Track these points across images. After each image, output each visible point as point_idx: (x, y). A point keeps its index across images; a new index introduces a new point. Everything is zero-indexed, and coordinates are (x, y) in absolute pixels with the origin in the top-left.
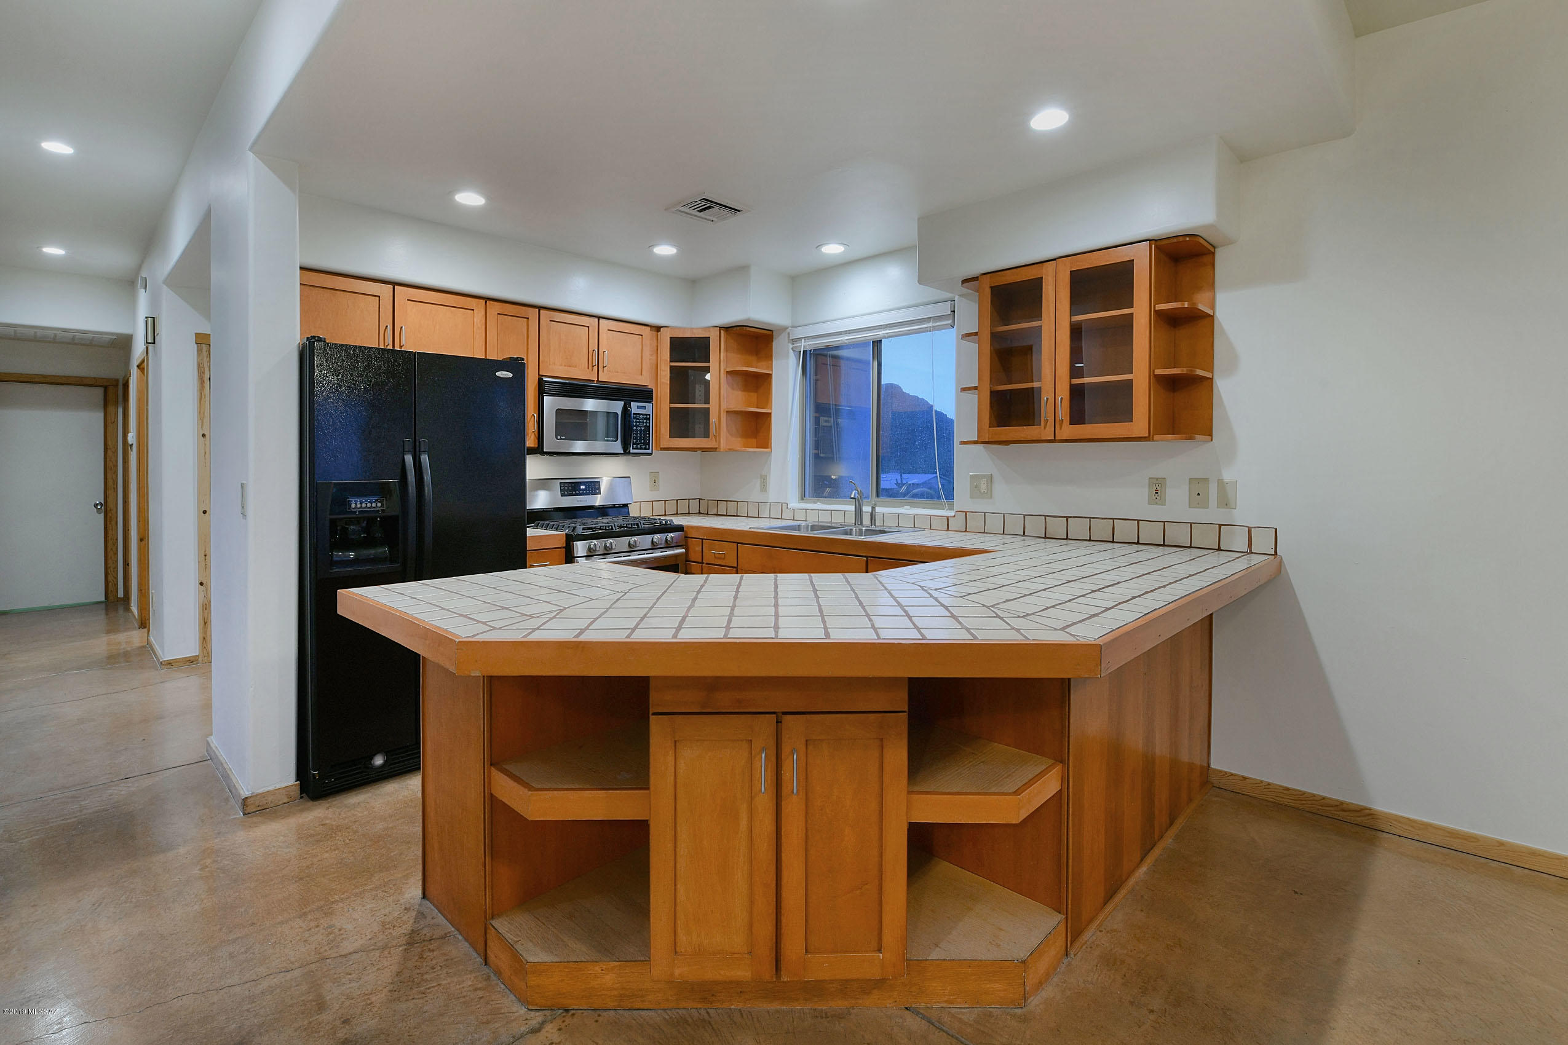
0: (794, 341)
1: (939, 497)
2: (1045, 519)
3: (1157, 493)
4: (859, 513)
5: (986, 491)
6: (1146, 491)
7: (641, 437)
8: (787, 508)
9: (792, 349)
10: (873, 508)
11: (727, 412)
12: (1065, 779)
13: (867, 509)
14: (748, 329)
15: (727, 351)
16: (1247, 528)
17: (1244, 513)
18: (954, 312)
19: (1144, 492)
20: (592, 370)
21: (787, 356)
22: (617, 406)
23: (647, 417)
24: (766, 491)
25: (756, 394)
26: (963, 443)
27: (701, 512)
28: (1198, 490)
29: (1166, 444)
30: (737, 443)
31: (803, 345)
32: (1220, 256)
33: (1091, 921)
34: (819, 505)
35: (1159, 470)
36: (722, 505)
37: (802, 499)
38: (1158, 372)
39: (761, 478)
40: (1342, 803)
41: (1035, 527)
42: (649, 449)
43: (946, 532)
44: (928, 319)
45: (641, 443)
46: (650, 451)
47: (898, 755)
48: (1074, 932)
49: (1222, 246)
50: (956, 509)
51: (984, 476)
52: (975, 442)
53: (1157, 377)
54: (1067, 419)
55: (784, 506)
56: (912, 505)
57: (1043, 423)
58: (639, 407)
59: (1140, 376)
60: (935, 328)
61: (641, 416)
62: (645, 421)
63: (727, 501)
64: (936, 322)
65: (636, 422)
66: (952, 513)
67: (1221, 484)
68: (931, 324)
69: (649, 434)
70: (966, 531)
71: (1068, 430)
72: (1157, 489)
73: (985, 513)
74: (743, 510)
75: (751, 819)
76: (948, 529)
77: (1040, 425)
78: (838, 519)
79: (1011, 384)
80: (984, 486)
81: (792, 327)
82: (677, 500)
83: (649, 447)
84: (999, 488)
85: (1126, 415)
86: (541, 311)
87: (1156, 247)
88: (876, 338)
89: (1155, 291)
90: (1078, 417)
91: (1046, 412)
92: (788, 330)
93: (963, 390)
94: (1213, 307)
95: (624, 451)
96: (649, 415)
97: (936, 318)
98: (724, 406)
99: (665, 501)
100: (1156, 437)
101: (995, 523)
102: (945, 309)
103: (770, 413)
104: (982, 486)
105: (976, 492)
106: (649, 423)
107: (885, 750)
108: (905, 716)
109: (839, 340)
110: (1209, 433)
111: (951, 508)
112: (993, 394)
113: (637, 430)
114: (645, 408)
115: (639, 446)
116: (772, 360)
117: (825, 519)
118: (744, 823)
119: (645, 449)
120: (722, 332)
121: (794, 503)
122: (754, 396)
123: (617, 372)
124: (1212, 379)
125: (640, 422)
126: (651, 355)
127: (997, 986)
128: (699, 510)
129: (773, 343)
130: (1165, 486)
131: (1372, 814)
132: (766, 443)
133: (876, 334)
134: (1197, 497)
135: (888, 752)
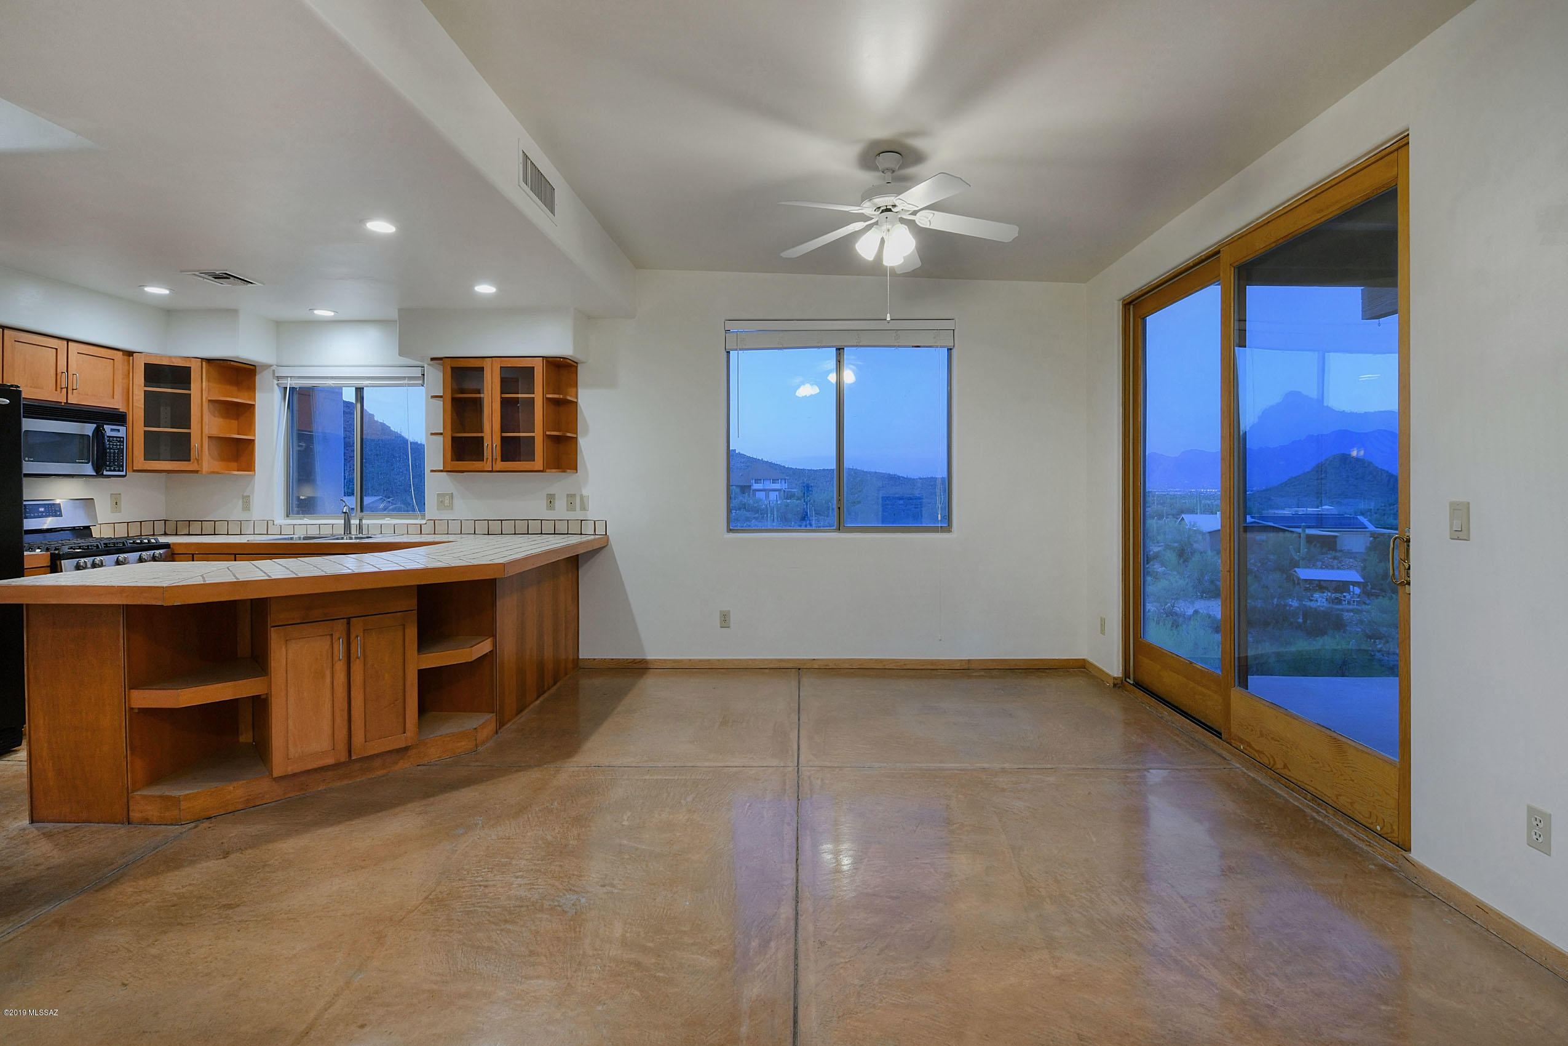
0: (278, 378)
1: (414, 510)
3: (552, 503)
4: (347, 526)
5: (449, 505)
6: (545, 499)
7: (114, 459)
8: (274, 524)
9: (277, 384)
10: (360, 520)
11: (209, 437)
12: (495, 645)
13: (354, 522)
14: (232, 363)
15: (209, 381)
16: (593, 521)
17: (592, 514)
18: (424, 375)
19: (544, 503)
20: (61, 392)
21: (272, 390)
22: (89, 429)
23: (120, 440)
25: (236, 422)
26: (432, 471)
27: (167, 532)
28: (571, 501)
29: (552, 474)
30: (217, 465)
31: (289, 383)
32: (581, 369)
33: (509, 721)
34: (306, 521)
35: (551, 489)
37: (287, 516)
38: (548, 433)
39: (243, 498)
40: (635, 660)
41: (481, 527)
42: (123, 471)
43: (420, 536)
44: (404, 378)
45: (115, 465)
46: (124, 473)
47: (412, 632)
48: (501, 724)
49: (583, 363)
50: (427, 519)
51: (447, 494)
52: (441, 471)
53: (549, 436)
54: (499, 459)
55: (270, 523)
56: (392, 517)
57: (485, 460)
58: (112, 430)
59: (538, 434)
60: (409, 385)
61: (115, 439)
62: (118, 444)
63: (201, 521)
64: (410, 381)
65: (109, 444)
66: (424, 522)
67: (582, 497)
68: (406, 382)
69: (123, 456)
70: (435, 534)
71: (500, 465)
72: (551, 500)
73: (448, 520)
74: (222, 529)
75: (333, 677)
76: (421, 533)
77: (483, 461)
78: (326, 531)
79: (465, 433)
80: (447, 502)
81: (277, 366)
82: (141, 522)
83: (123, 469)
84: (458, 503)
85: (531, 457)
86: (5, 331)
87: (546, 361)
88: (358, 386)
89: (546, 385)
90: (505, 458)
91: (487, 453)
92: (273, 368)
93: (432, 434)
94: (577, 398)
95: (96, 473)
96: (123, 438)
97: (410, 378)
98: (206, 431)
99: (128, 523)
100: (547, 470)
101: (455, 527)
102: (417, 372)
103: (254, 440)
104: (445, 502)
105: (441, 505)
106: (123, 445)
107: (406, 630)
108: (416, 612)
109: (325, 383)
110: (575, 468)
111: (423, 517)
112: (453, 438)
113: (110, 453)
114: (119, 430)
115: (112, 468)
116: (255, 392)
117: (314, 531)
118: (328, 680)
119: (119, 471)
120: (204, 363)
121: (280, 519)
122: (235, 423)
123: (87, 395)
124: (576, 438)
125: (113, 445)
126: (123, 379)
127: (463, 743)
128: (165, 532)
129: (257, 377)
130: (554, 499)
131: (644, 661)
132: (249, 466)
133: (360, 383)
134: (571, 505)
135: (407, 631)
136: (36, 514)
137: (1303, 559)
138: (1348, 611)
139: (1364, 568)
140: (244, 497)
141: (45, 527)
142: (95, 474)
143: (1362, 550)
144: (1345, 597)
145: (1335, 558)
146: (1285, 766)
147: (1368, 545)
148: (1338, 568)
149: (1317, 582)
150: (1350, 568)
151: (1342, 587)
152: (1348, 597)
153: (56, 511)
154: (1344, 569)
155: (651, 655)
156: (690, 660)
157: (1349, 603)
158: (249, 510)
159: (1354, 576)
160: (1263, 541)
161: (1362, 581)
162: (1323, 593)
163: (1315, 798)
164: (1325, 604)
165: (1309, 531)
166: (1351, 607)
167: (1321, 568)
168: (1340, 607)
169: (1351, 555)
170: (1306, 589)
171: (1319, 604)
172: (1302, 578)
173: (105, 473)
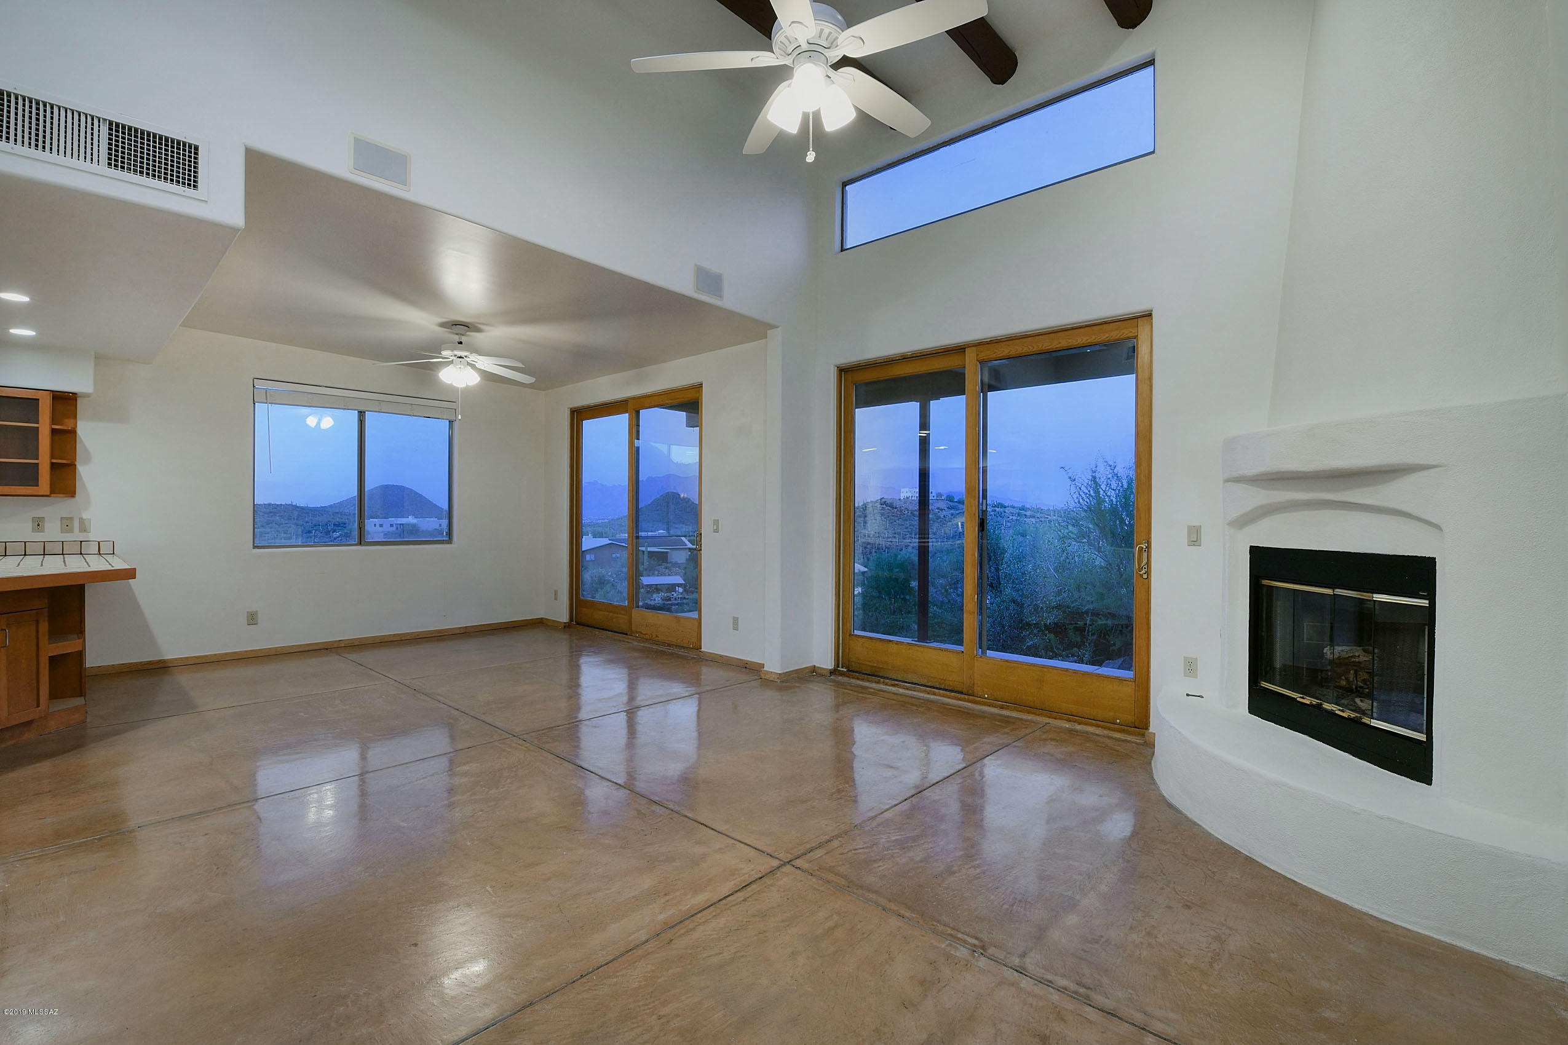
3: (38, 527)
6: (31, 524)
16: (97, 542)
17: (95, 534)
28: (67, 524)
32: (80, 403)
35: (39, 513)
38: (52, 461)
40: (150, 661)
47: (44, 626)
49: (82, 396)
53: (52, 463)
59: (43, 461)
67: (82, 521)
72: (38, 524)
85: (36, 483)
87: (53, 395)
89: (50, 416)
94: (76, 428)
100: (49, 495)
110: (72, 494)
124: (76, 466)
127: (76, 716)
130: (44, 522)
131: (164, 661)
134: (67, 528)
135: (41, 625)
137: (646, 570)
138: (675, 605)
139: (685, 573)
143: (684, 561)
144: (673, 595)
145: (666, 568)
146: (657, 636)
147: (688, 557)
148: (669, 575)
149: (654, 586)
150: (676, 574)
151: (672, 587)
152: (675, 595)
154: (672, 575)
155: (168, 655)
156: (215, 655)
157: (675, 599)
159: (678, 580)
160: (618, 558)
161: (684, 583)
162: (659, 593)
163: (669, 645)
164: (660, 602)
165: (650, 549)
166: (677, 602)
167: (658, 576)
168: (670, 602)
169: (676, 565)
170: (648, 592)
171: (656, 602)
172: (645, 584)
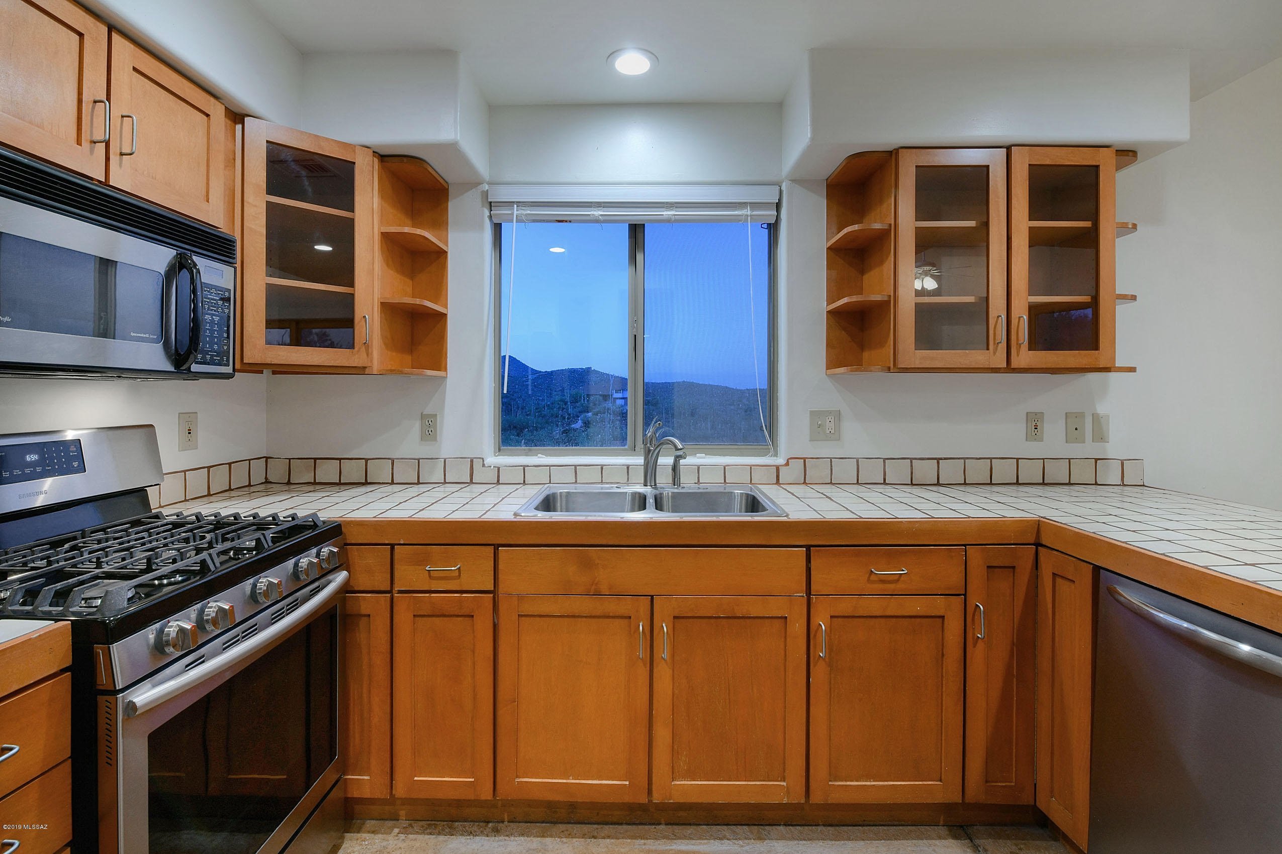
0: (493, 205)
2: (911, 462)
3: (1036, 428)
4: (650, 467)
5: (833, 431)
6: (1023, 427)
7: (213, 338)
8: (484, 465)
9: (488, 216)
10: (678, 458)
11: (380, 303)
15: (383, 198)
16: (1120, 461)
17: (1117, 446)
18: (780, 199)
19: (1021, 428)
20: (92, 154)
21: (481, 227)
22: (161, 258)
24: (434, 439)
25: (412, 282)
27: (270, 479)
28: (1074, 425)
30: (390, 358)
31: (514, 215)
35: (1036, 404)
36: (322, 467)
37: (503, 449)
39: (422, 419)
41: (898, 472)
43: (774, 486)
44: (742, 205)
45: (216, 349)
46: (229, 369)
50: (787, 455)
51: (830, 412)
54: (1026, 344)
55: (477, 463)
57: (992, 347)
58: (209, 270)
59: (1107, 298)
61: (214, 292)
63: (340, 459)
64: (755, 211)
66: (785, 461)
67: (1096, 418)
68: (746, 212)
69: (228, 332)
70: (802, 482)
71: (1024, 357)
73: (831, 459)
74: (381, 472)
76: (776, 481)
80: (830, 426)
81: (489, 184)
82: (229, 464)
83: (228, 360)
84: (850, 427)
88: (636, 220)
91: (996, 333)
92: (482, 187)
96: (228, 291)
97: (755, 206)
98: (378, 295)
101: (846, 471)
103: (445, 312)
104: (826, 426)
105: (818, 433)
106: (229, 309)
109: (589, 215)
111: (778, 455)
114: (222, 274)
115: (208, 357)
116: (447, 229)
119: (220, 363)
120: (378, 159)
121: (491, 456)
122: (410, 284)
126: (225, 167)
128: (266, 478)
129: (451, 205)
130: (1042, 421)
132: (438, 361)
133: (637, 215)
134: (1074, 432)
136: (17, 472)
140: (423, 417)
141: (40, 501)
142: (173, 369)
153: (70, 459)
158: (435, 440)
173: (195, 368)
